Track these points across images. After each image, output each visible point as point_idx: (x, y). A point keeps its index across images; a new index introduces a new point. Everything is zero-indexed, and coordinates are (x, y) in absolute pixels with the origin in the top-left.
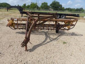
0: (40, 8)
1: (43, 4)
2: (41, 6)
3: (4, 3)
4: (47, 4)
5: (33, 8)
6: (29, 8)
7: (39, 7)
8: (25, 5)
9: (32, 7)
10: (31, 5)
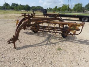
0: (72, 10)
1: (76, 5)
2: (73, 8)
3: (38, 6)
4: (81, 5)
5: (64, 11)
6: (60, 10)
7: (70, 9)
8: (56, 7)
9: (63, 9)
10: (62, 7)
